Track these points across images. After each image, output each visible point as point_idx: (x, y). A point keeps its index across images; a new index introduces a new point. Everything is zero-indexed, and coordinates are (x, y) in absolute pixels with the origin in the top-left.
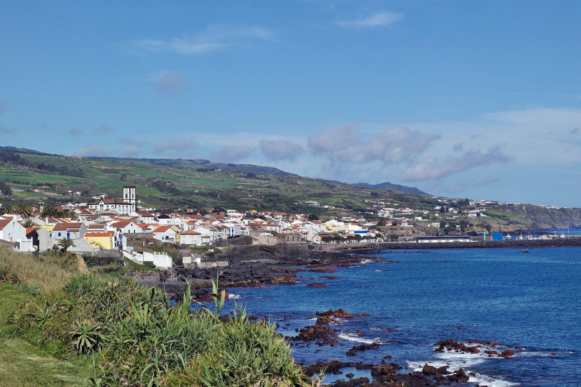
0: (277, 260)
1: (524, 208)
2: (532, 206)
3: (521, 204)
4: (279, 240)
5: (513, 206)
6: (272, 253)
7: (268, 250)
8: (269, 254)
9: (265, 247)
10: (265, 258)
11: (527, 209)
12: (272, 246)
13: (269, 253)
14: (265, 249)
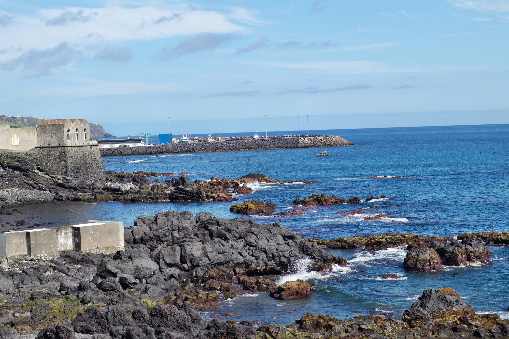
0: (42, 189)
1: (26, 120)
2: (33, 119)
3: (22, 117)
4: (43, 136)
5: (16, 119)
6: (25, 172)
7: (17, 164)
8: (17, 176)
9: (8, 157)
10: (8, 187)
11: (28, 122)
12: (26, 154)
13: (17, 172)
14: (9, 160)
